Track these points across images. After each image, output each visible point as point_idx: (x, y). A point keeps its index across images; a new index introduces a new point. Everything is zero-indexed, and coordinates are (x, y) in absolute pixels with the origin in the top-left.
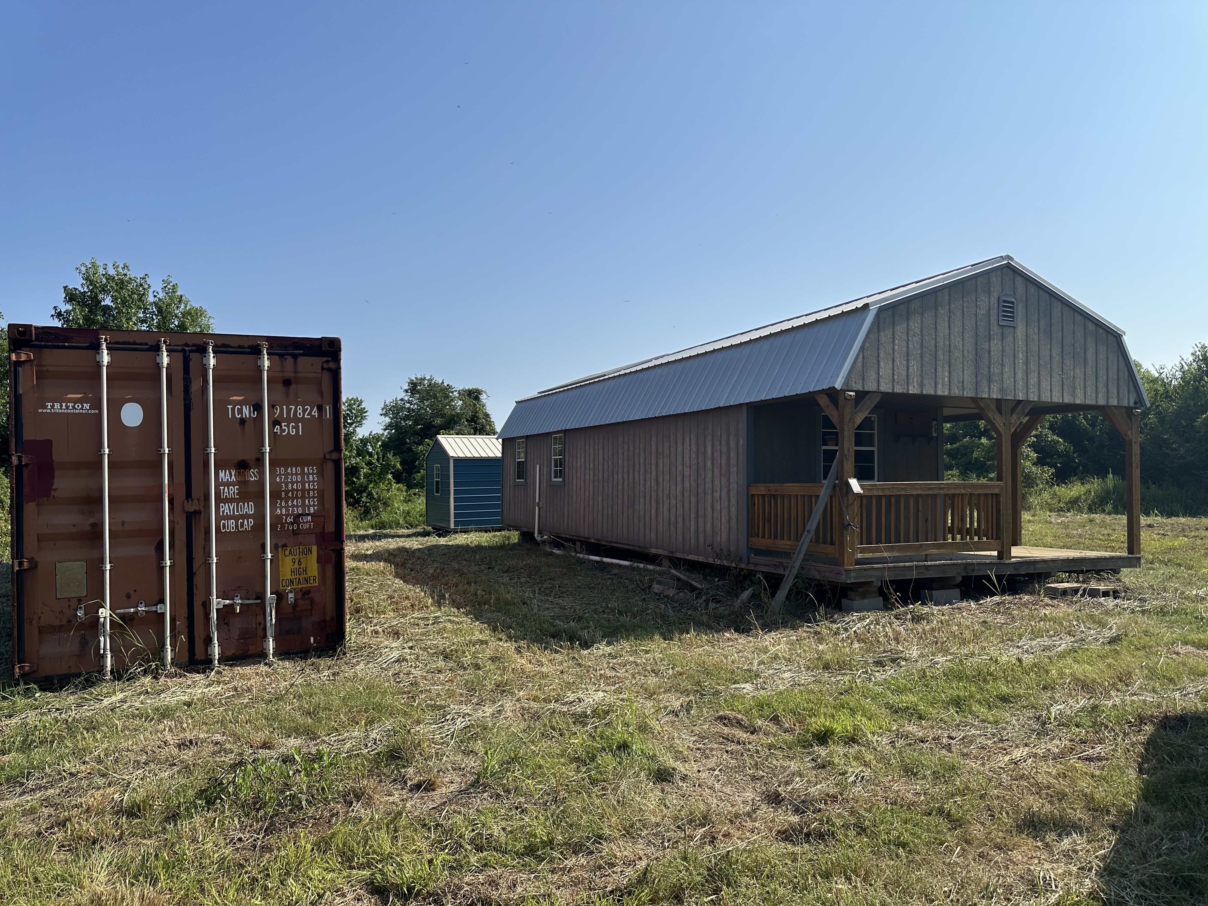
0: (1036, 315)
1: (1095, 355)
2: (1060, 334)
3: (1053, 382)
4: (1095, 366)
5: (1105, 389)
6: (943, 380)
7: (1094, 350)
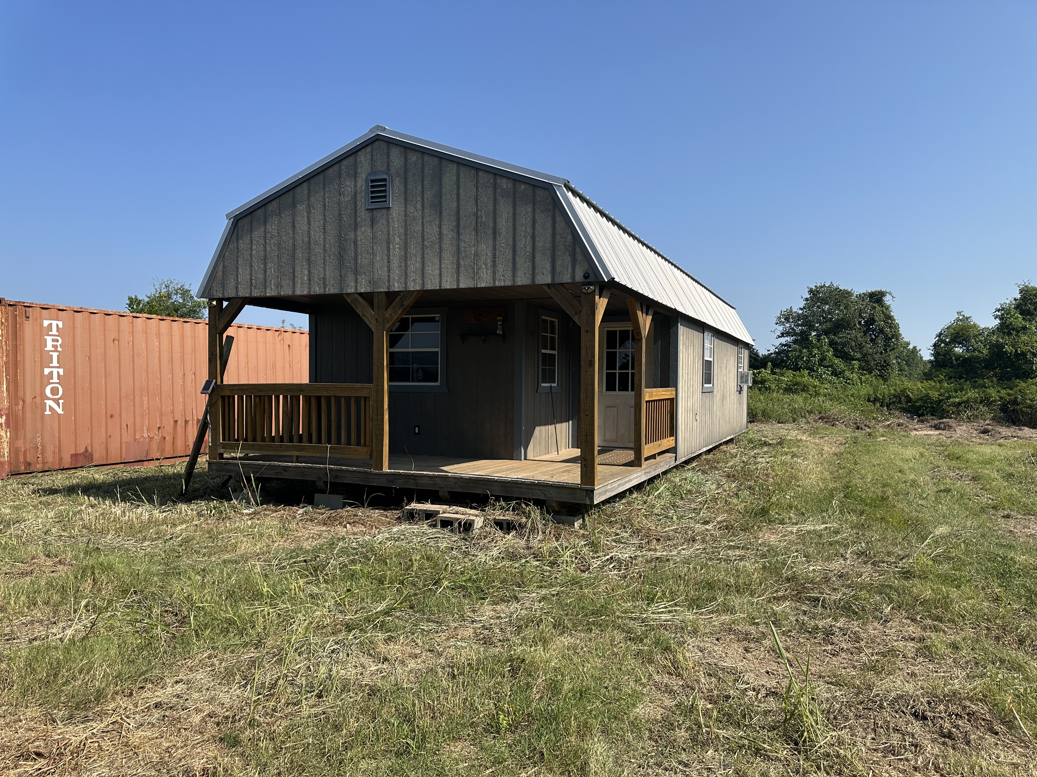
0: (420, 188)
1: (511, 220)
2: (455, 204)
3: (443, 266)
4: (511, 235)
5: (529, 264)
6: (302, 279)
7: (511, 215)
